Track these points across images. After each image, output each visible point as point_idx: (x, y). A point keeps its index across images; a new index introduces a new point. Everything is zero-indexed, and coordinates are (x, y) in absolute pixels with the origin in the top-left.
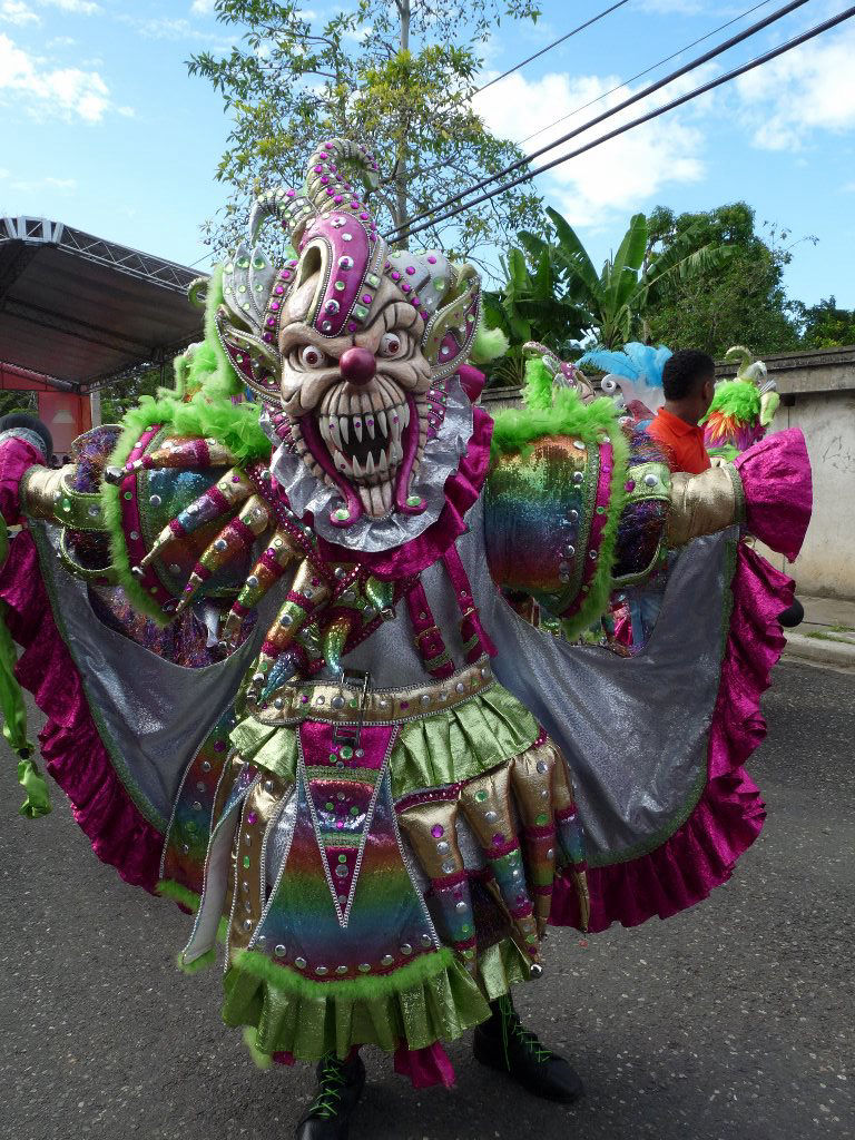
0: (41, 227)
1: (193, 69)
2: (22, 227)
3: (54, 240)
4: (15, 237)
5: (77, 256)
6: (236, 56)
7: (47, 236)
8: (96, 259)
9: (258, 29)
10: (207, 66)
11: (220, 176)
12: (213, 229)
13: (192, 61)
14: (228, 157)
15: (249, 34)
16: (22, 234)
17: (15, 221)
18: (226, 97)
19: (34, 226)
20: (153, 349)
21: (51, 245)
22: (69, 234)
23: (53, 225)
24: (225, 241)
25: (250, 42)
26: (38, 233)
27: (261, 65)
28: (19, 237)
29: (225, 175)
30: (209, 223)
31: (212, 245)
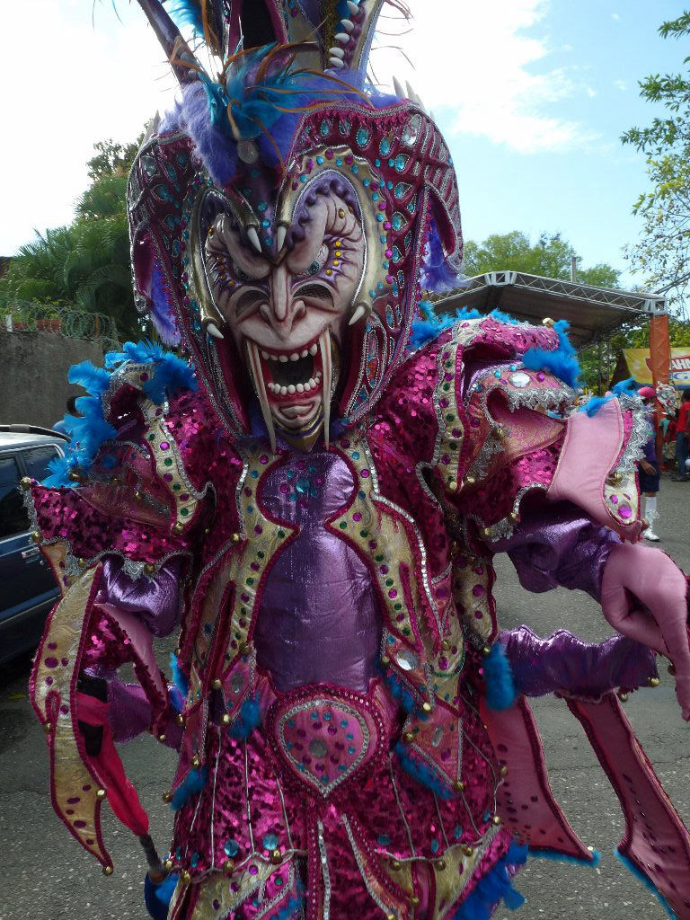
0: (504, 277)
1: (625, 140)
2: (494, 278)
3: (511, 283)
4: (490, 284)
5: (525, 289)
6: (657, 122)
7: (508, 281)
9: (675, 99)
10: (633, 136)
11: (635, 212)
12: (630, 248)
13: (625, 135)
14: (643, 198)
15: (669, 104)
16: (494, 282)
17: (490, 275)
18: (648, 154)
19: (500, 277)
20: (594, 331)
21: (509, 285)
22: (520, 277)
23: (511, 274)
24: (640, 254)
25: (672, 109)
26: (503, 280)
27: (676, 123)
28: (492, 284)
29: (639, 212)
30: (627, 245)
31: (630, 259)
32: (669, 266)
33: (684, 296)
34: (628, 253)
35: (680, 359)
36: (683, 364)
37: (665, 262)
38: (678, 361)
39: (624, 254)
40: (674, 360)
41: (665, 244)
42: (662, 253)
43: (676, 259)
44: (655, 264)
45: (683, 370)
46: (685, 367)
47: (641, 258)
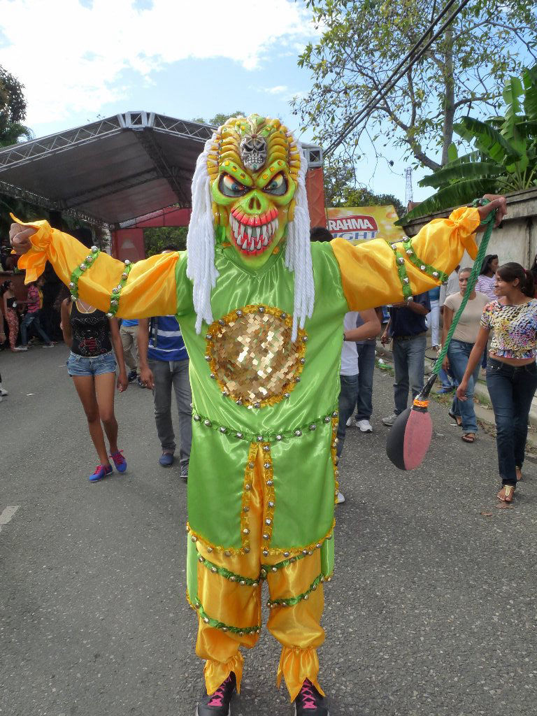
0: (140, 119)
2: (129, 119)
3: (149, 125)
4: (124, 127)
5: (165, 134)
7: (146, 123)
8: (180, 135)
11: (301, 63)
12: (298, 102)
14: (309, 49)
16: (129, 124)
17: (124, 116)
19: (136, 117)
21: (147, 129)
22: (160, 120)
23: (148, 115)
24: (308, 109)
26: (139, 122)
28: (127, 126)
29: (305, 63)
30: (295, 99)
32: (337, 121)
33: (355, 157)
34: (296, 107)
35: (346, 219)
36: (349, 224)
37: (333, 119)
38: (344, 221)
39: (292, 109)
40: (341, 220)
41: (333, 99)
42: (330, 109)
43: (344, 116)
44: (322, 119)
45: (349, 230)
46: (351, 228)
47: (310, 113)
